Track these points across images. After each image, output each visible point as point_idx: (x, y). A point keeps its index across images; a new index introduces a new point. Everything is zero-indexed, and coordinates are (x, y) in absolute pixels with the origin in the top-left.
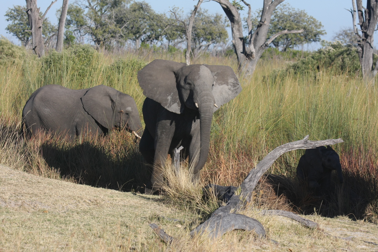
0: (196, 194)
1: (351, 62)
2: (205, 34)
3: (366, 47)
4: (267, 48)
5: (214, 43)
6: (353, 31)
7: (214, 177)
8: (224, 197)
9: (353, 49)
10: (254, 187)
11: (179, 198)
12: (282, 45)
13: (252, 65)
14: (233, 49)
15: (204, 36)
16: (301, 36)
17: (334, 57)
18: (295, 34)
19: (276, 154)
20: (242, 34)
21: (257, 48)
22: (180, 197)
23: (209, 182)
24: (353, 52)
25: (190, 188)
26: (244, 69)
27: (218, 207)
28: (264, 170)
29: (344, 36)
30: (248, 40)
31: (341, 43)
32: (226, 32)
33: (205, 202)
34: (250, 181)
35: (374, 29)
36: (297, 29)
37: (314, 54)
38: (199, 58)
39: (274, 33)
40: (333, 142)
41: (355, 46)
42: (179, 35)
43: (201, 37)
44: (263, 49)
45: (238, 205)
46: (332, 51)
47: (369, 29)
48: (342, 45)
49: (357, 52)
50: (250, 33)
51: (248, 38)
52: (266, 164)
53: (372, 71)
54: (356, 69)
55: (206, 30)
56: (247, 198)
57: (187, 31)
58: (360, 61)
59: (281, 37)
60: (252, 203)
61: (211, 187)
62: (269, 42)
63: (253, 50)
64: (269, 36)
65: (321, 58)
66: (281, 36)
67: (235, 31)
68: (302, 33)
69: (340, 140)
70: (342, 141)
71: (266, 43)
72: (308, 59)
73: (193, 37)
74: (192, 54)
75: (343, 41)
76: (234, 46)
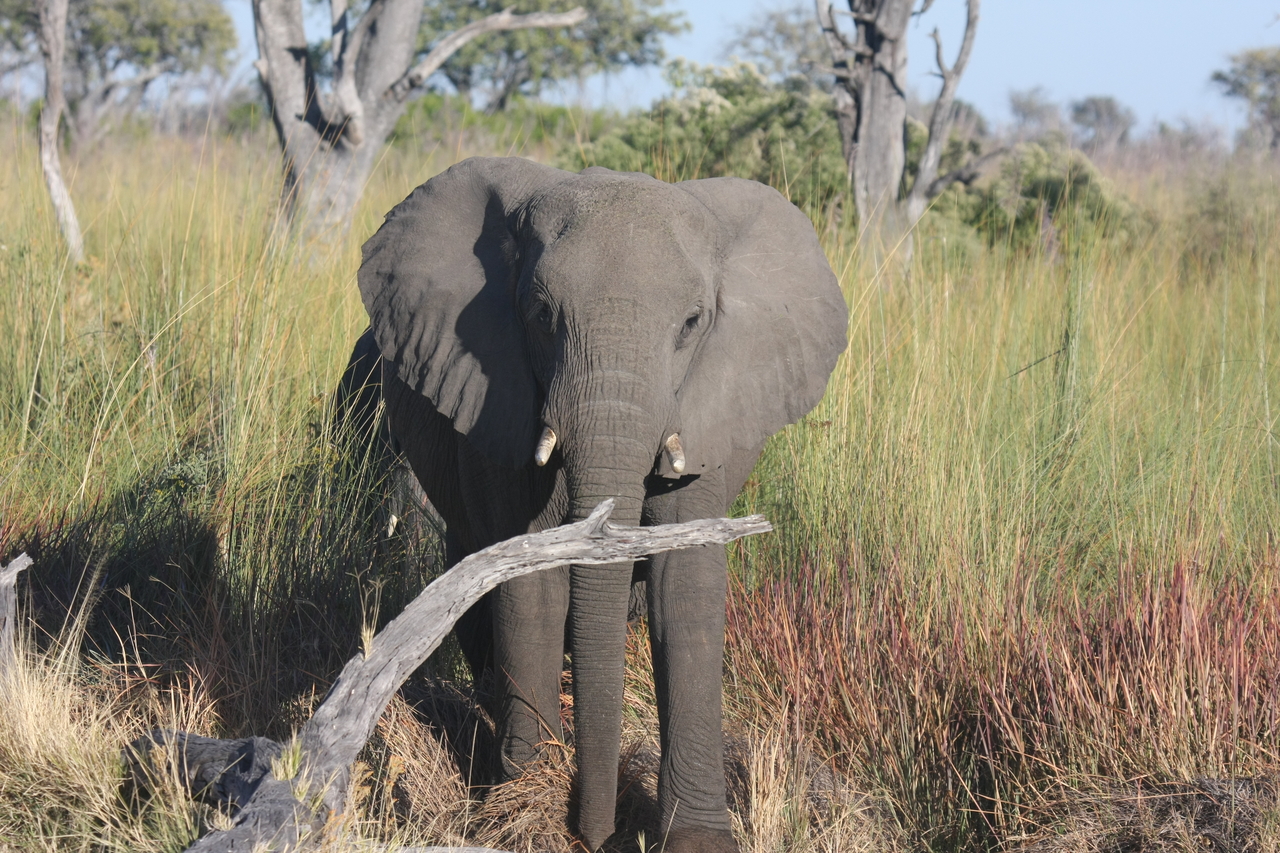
0: (92, 775)
1: (806, 160)
2: (130, 32)
3: (874, 90)
4: (419, 96)
5: (170, 70)
6: (812, 18)
7: (176, 696)
8: (223, 789)
9: (815, 98)
10: (360, 742)
11: (11, 796)
12: (488, 84)
13: (352, 176)
14: (260, 98)
15: (127, 42)
16: (575, 40)
17: (724, 136)
18: (548, 32)
19: (462, 588)
20: (301, 29)
21: (372, 96)
22: (18, 789)
23: (154, 719)
24: (811, 114)
25: (63, 745)
26: (311, 196)
27: (195, 836)
28: (409, 661)
29: (772, 41)
30: (330, 59)
31: (756, 72)
32: (227, 21)
33: (135, 813)
34: (343, 713)
35: (907, 6)
36: (557, 9)
37: (633, 122)
38: (101, 145)
39: (448, 26)
40: (723, 531)
41: (823, 86)
42: (9, 35)
43: (112, 42)
44: (399, 102)
45: (286, 824)
46: (718, 111)
47: (885, 7)
48: (764, 80)
49: (834, 114)
50: (340, 26)
51: (331, 47)
52: (416, 633)
53: (903, 203)
54: (830, 193)
55: (133, 12)
56: (328, 792)
57: (43, 15)
58: (848, 156)
59: (482, 46)
60: (352, 815)
61: (161, 743)
62: (427, 69)
63: (354, 106)
64: (425, 40)
65: (666, 142)
66: (480, 40)
67: (268, 16)
68: (579, 25)
69: (754, 523)
70: (766, 527)
71: (414, 72)
72: (605, 146)
73: (71, 44)
74: (70, 121)
75: (769, 65)
76: (265, 86)
